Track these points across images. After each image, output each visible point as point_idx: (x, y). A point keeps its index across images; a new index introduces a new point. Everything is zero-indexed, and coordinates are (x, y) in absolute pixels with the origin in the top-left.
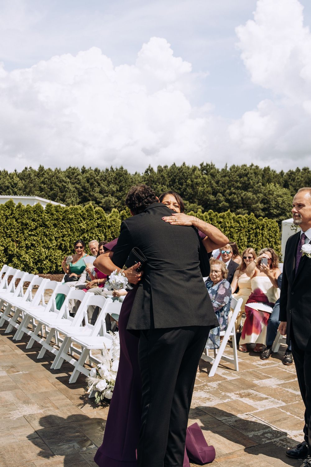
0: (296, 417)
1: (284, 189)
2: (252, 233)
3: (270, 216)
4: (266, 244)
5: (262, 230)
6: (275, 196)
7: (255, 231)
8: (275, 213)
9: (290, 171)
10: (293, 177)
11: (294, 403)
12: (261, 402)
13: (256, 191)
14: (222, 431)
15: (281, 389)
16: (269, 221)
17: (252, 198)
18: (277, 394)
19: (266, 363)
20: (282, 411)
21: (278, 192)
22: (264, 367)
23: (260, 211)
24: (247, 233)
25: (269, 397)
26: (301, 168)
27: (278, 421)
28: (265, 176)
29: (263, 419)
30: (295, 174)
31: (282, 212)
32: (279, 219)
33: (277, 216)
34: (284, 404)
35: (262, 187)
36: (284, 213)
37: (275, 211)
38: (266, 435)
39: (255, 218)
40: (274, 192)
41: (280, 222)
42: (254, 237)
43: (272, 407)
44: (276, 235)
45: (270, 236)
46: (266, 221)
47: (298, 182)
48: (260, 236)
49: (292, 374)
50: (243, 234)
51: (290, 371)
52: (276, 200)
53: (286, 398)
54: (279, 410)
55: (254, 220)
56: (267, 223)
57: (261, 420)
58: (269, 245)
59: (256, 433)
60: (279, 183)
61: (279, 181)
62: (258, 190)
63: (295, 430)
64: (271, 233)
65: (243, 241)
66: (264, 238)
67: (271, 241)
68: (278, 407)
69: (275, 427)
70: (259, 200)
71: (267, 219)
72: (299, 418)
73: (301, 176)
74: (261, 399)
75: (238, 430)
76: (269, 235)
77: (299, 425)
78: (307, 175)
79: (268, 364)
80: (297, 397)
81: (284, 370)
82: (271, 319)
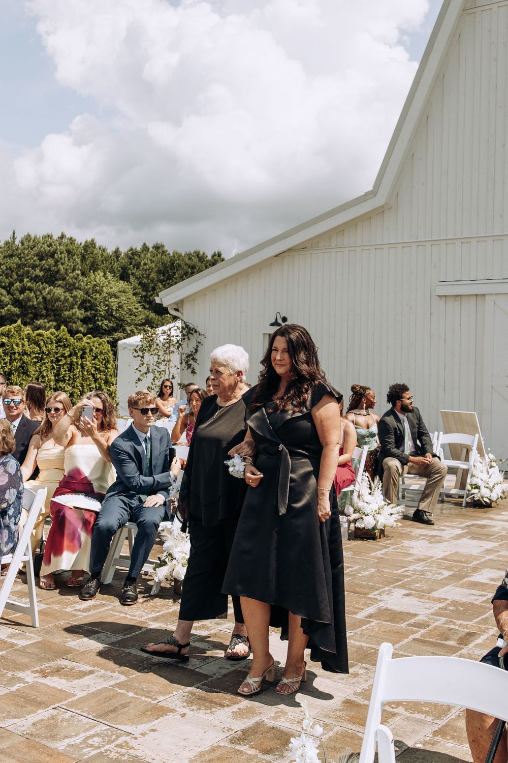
0: (143, 698)
1: (122, 282)
2: (64, 364)
3: (96, 331)
4: (90, 385)
5: (82, 357)
6: (104, 294)
7: (69, 360)
8: (105, 327)
9: (131, 249)
10: (136, 260)
12: (82, 680)
13: (71, 285)
14: (8, 748)
16: (94, 342)
17: (62, 298)
19: (89, 607)
20: (119, 691)
21: (111, 288)
22: (87, 614)
23: (79, 323)
24: (54, 365)
25: (96, 669)
26: (150, 246)
27: (111, 711)
28: (87, 257)
29: (85, 711)
30: (139, 256)
31: (117, 324)
32: (113, 338)
33: (109, 332)
34: (123, 678)
35: (81, 278)
36: (122, 326)
37: (105, 324)
38: (90, 742)
39: (68, 336)
40: (102, 287)
41: (114, 344)
42: (67, 372)
43: (101, 687)
44: (107, 368)
45: (96, 369)
46: (88, 341)
47: (146, 270)
48: (78, 370)
49: (136, 620)
50: (46, 367)
51: (133, 616)
52: (107, 303)
54: (114, 691)
55: (66, 340)
56: (92, 344)
57: (81, 713)
58: (94, 387)
59: (71, 741)
60: (112, 271)
61: (112, 267)
62: (74, 284)
63: (142, 723)
64: (98, 363)
65: (46, 379)
66: (85, 373)
67: (98, 379)
68: (112, 686)
69: (107, 723)
70: (77, 301)
71: (90, 338)
72: (149, 700)
73: (150, 260)
74: (82, 674)
75: (38, 740)
76: (95, 367)
77: (150, 713)
78: (161, 259)
80: (146, 662)
81: (122, 615)
82: (98, 523)
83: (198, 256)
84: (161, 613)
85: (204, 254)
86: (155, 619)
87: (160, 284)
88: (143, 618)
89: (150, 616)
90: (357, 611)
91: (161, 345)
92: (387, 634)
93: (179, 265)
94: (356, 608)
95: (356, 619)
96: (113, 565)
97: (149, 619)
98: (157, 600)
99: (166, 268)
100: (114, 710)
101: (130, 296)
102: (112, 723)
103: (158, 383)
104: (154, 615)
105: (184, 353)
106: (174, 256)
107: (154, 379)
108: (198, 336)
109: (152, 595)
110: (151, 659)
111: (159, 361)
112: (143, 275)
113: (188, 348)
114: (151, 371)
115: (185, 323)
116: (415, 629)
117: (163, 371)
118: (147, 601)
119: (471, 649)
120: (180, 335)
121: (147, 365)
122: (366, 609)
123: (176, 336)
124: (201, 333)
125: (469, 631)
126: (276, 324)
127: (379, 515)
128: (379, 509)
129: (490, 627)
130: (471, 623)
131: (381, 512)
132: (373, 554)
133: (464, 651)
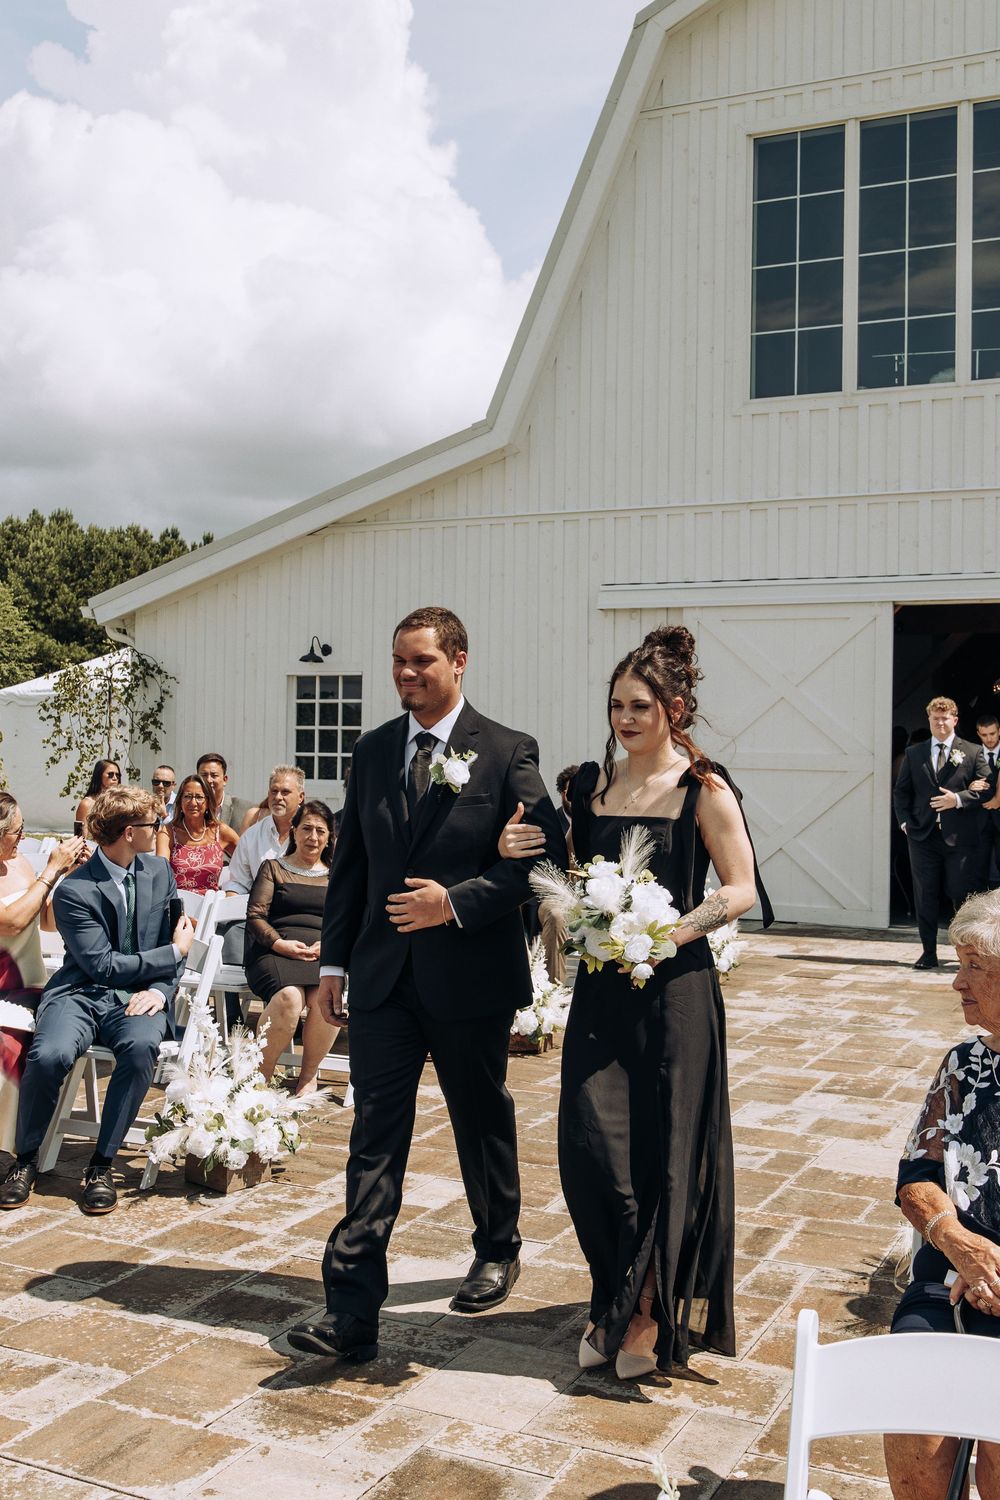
0: (174, 1420)
9: (9, 522)
10: (19, 541)
11: (154, 1364)
12: (34, 1388)
15: (96, 1315)
18: (88, 1341)
19: (19, 1222)
20: (119, 1407)
22: (16, 1240)
25: (60, 1360)
26: (45, 515)
27: (113, 1455)
29: (57, 1461)
30: (25, 533)
34: (121, 1377)
43: (79, 1403)
47: (38, 561)
49: (121, 1246)
51: (114, 1237)
53: (125, 1350)
54: (109, 1408)
63: (184, 1478)
68: (102, 1398)
69: (109, 1484)
72: (186, 1422)
73: (47, 542)
74: (33, 1376)
77: (194, 1453)
78: (67, 539)
79: (30, 1222)
80: (160, 1338)
81: (91, 1237)
82: (37, 1052)
83: (136, 535)
84: (168, 1228)
85: (146, 532)
86: (161, 1241)
87: (65, 585)
88: (135, 1241)
89: (148, 1235)
90: (544, 1198)
91: (92, 696)
93: (101, 552)
94: (540, 1193)
96: (58, 1133)
97: (146, 1242)
98: (155, 1199)
99: (76, 556)
100: (118, 1451)
101: (9, 608)
102: (120, 1485)
103: (89, 767)
104: (155, 1232)
105: (137, 712)
106: (92, 535)
107: (81, 761)
108: (164, 679)
109: (143, 1191)
110: (169, 1329)
111: (90, 726)
112: (32, 569)
113: (145, 701)
114: (74, 746)
115: (138, 656)
117: (97, 746)
118: (135, 1202)
119: (774, 1262)
120: (129, 678)
121: (67, 733)
123: (122, 681)
124: (170, 675)
125: (756, 1226)
126: (311, 658)
127: (544, 1009)
128: (544, 997)
129: (793, 1215)
130: (756, 1210)
131: (548, 1002)
132: (542, 1083)
133: (762, 1268)
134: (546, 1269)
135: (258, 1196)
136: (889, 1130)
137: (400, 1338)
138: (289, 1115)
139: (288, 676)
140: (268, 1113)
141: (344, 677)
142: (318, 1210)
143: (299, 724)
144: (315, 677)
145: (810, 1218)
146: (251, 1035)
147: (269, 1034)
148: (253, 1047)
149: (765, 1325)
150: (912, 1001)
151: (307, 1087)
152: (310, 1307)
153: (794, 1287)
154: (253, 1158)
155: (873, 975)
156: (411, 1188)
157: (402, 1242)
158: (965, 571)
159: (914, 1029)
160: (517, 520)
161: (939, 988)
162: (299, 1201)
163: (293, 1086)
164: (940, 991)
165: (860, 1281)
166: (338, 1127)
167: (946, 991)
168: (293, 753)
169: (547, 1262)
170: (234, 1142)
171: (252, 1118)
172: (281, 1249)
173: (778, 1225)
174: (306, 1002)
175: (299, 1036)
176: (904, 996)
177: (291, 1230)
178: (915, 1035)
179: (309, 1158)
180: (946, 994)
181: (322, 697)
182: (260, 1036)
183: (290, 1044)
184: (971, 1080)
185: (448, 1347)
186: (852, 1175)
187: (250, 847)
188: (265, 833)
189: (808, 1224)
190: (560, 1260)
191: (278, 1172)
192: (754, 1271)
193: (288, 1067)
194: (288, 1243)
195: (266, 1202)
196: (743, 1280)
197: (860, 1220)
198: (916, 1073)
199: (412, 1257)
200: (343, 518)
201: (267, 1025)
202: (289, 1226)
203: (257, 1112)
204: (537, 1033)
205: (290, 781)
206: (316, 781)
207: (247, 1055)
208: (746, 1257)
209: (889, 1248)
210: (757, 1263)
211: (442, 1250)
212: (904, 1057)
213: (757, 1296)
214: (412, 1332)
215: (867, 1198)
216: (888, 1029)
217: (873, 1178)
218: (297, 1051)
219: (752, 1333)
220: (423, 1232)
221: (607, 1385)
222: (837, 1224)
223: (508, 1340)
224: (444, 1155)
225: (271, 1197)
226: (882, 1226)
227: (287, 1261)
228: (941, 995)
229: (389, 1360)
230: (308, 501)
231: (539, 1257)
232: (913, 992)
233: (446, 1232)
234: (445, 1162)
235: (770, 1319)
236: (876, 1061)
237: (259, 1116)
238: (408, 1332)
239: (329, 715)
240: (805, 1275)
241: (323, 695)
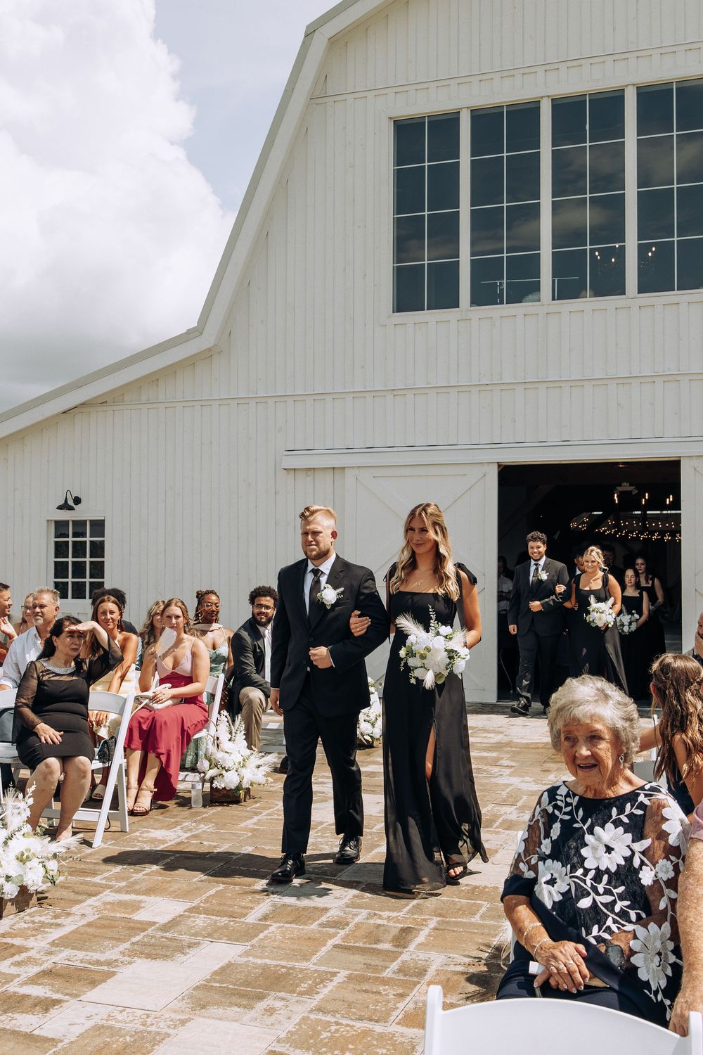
90: (245, 911)
92: (296, 941)
94: (242, 907)
95: (247, 924)
116: (332, 931)
119: (414, 953)
122: (257, 908)
125: (402, 926)
126: (65, 506)
127: (244, 769)
128: (244, 760)
129: (427, 917)
130: (401, 914)
131: (247, 764)
132: (243, 825)
133: (405, 957)
134: (246, 965)
135: (27, 918)
136: (497, 852)
137: (136, 1021)
138: (50, 855)
139: (48, 520)
140: (34, 855)
141: (91, 521)
142: (73, 927)
143: (56, 557)
144: (68, 521)
145: (440, 919)
146: (21, 796)
147: (35, 794)
148: (22, 805)
149: (408, 999)
150: (514, 755)
151: (64, 833)
152: (67, 1001)
153: (429, 970)
154: (23, 890)
155: (486, 737)
156: (144, 908)
157: (138, 949)
158: (549, 440)
159: (515, 776)
160: (221, 402)
161: (533, 746)
162: (59, 921)
163: (53, 834)
164: (533, 748)
165: (476, 964)
166: (88, 863)
167: (538, 748)
168: (52, 579)
169: (247, 959)
170: (8, 878)
171: (22, 859)
172: (45, 958)
173: (418, 925)
174: (64, 770)
175: (57, 795)
176: (508, 752)
177: (53, 944)
178: (515, 781)
179: (66, 888)
180: (538, 750)
181: (74, 537)
182: (27, 796)
183: (51, 801)
184: (557, 812)
185: (172, 1027)
186: (470, 885)
187: (19, 651)
188: (30, 640)
189: (438, 922)
190: (256, 957)
191: (42, 898)
192: (399, 959)
193: (49, 819)
194: (50, 953)
195: (33, 922)
196: (392, 967)
197: (476, 919)
198: (517, 809)
199: (145, 960)
200: (88, 401)
201: (33, 788)
202: (51, 941)
203: (26, 854)
204: (238, 788)
205: (47, 598)
206: (70, 600)
207: (18, 811)
208: (394, 949)
209: (498, 938)
210: (402, 953)
211: (168, 953)
212: (508, 797)
213: (402, 978)
214: (146, 1016)
215: (484, 902)
216: (497, 777)
217: (486, 887)
218: (56, 806)
219: (398, 1005)
220: (153, 940)
221: (292, 1049)
222: (460, 922)
223: (218, 1019)
224: (169, 882)
225: (37, 919)
226: (492, 922)
227: (50, 967)
228: (534, 751)
229: (128, 1039)
230: (63, 386)
231: (240, 956)
232: (514, 749)
233: (171, 939)
234: (170, 887)
235: (412, 995)
236: (488, 801)
237: (27, 857)
238: (142, 1017)
239: (79, 549)
240: (437, 961)
241: (75, 535)
